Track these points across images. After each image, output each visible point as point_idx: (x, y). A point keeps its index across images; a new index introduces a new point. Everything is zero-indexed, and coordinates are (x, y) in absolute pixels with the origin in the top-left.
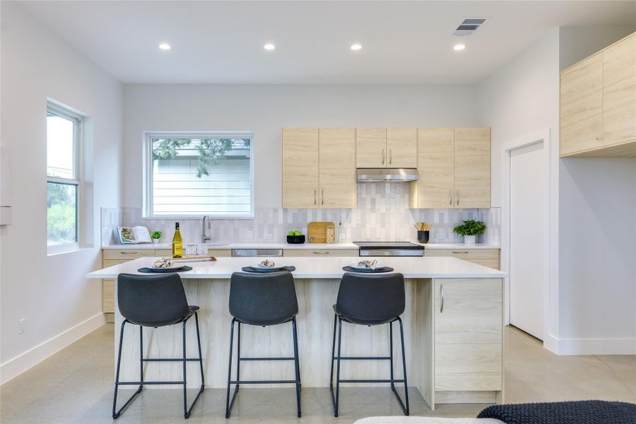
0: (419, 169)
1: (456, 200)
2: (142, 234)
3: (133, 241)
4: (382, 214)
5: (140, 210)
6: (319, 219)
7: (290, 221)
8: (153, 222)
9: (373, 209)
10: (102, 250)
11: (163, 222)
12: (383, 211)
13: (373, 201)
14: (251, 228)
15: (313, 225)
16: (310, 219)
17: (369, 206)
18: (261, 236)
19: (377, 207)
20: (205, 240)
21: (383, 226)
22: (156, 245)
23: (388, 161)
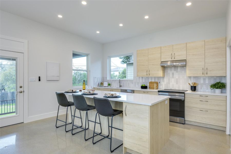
0: (187, 60)
1: (206, 72)
2: (106, 84)
3: (103, 86)
4: (176, 79)
5: (106, 78)
6: (153, 81)
7: (144, 81)
8: (109, 81)
9: (173, 77)
10: (94, 88)
11: (111, 81)
12: (177, 78)
13: (173, 74)
14: (133, 83)
15: (151, 83)
16: (150, 81)
17: (171, 76)
18: (135, 86)
19: (174, 76)
20: (120, 86)
21: (177, 83)
22: (109, 87)
23: (174, 58)
